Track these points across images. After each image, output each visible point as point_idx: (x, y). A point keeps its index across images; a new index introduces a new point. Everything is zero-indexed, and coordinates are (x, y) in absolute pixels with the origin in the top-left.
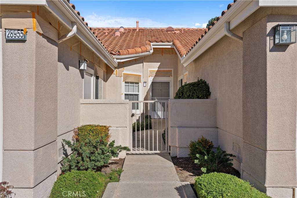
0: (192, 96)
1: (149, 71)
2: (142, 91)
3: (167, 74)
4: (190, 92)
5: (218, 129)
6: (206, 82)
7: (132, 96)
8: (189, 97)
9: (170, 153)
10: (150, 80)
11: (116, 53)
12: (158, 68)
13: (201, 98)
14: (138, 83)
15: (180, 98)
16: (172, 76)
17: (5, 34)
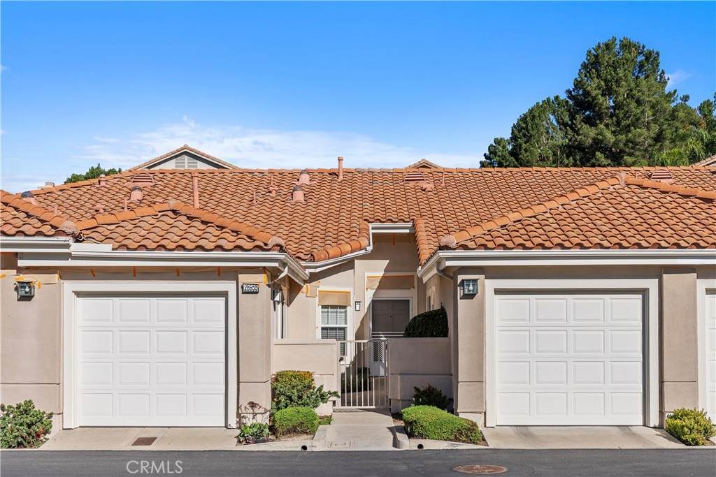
1: (366, 278)
2: (352, 320)
3: (406, 283)
7: (334, 331)
9: (390, 409)
10: (368, 297)
11: (306, 258)
12: (385, 271)
14: (345, 307)
16: (414, 287)
17: (242, 287)
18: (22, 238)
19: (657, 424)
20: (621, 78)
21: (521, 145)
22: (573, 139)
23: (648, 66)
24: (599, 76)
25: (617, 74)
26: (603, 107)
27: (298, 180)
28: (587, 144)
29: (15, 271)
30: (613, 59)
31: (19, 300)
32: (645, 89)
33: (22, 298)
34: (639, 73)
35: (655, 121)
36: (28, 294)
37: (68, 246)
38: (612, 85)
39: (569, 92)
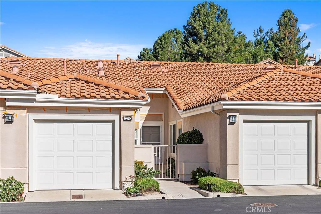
0: (191, 142)
3: (158, 118)
4: (189, 139)
5: (209, 163)
6: (200, 132)
8: (188, 143)
9: (178, 179)
10: (140, 125)
12: (148, 112)
13: (197, 143)
15: (181, 144)
16: (162, 120)
17: (123, 118)
18: (10, 90)
19: (315, 184)
20: (210, 21)
21: (159, 52)
22: (188, 50)
23: (222, 16)
24: (199, 20)
25: (209, 19)
26: (202, 35)
27: (97, 65)
28: (194, 53)
29: (3, 108)
30: (206, 12)
31: (5, 124)
32: (222, 27)
33: (7, 123)
34: (218, 19)
35: (227, 43)
36: (10, 121)
37: (35, 95)
38: (206, 24)
39: (184, 27)
